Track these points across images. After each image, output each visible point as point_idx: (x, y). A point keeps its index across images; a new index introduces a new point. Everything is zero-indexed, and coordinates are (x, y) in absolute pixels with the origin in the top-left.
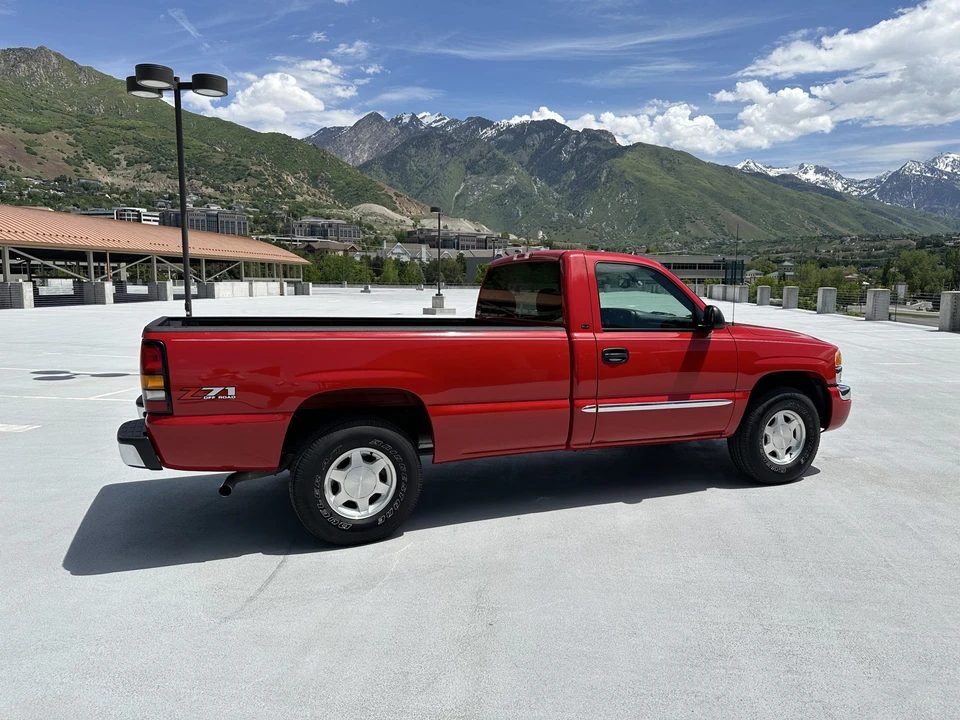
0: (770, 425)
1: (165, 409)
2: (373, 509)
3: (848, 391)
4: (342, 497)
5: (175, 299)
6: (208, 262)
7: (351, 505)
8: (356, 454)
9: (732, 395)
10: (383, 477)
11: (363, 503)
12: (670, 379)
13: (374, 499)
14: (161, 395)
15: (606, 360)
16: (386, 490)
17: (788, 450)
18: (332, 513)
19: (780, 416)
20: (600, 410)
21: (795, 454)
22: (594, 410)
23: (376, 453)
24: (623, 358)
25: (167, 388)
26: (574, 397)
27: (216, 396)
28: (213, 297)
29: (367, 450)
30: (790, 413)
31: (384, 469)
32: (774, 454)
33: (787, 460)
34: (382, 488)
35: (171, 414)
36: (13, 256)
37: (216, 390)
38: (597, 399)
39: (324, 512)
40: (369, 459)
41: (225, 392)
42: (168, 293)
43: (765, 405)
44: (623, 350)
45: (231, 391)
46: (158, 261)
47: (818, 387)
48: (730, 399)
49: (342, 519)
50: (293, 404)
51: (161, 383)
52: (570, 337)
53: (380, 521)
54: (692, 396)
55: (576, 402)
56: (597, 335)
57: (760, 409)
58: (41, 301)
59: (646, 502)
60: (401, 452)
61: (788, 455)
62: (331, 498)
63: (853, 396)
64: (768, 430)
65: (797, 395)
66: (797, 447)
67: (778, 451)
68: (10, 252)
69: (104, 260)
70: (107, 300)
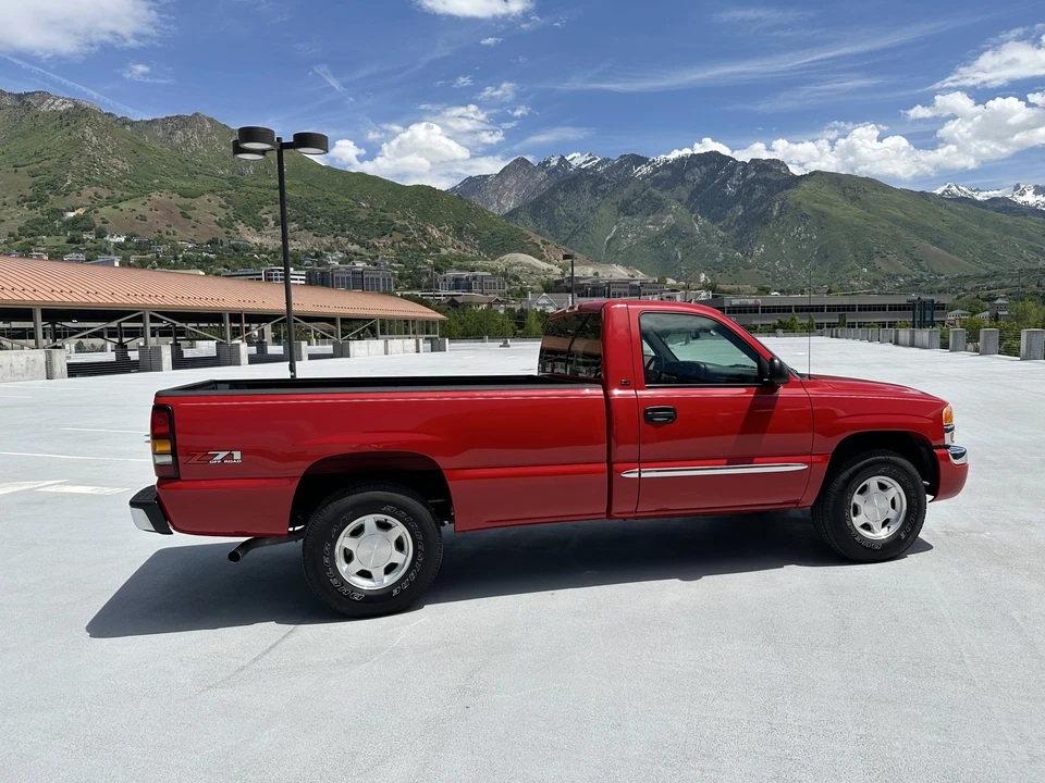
0: (861, 492)
1: (172, 474)
2: (388, 580)
3: (964, 454)
4: (356, 566)
5: (309, 359)
6: (344, 320)
7: (365, 574)
8: (369, 521)
9: (808, 458)
10: (400, 545)
11: (378, 572)
12: (729, 442)
13: (390, 569)
14: (168, 459)
15: (649, 420)
16: (403, 559)
17: (885, 523)
18: (343, 582)
19: (873, 482)
20: (643, 475)
21: (894, 528)
22: (636, 475)
23: (391, 520)
24: (670, 418)
25: (174, 453)
26: (613, 460)
27: (222, 460)
28: (348, 356)
29: (382, 517)
30: (885, 480)
31: (400, 537)
32: (867, 527)
33: (882, 534)
34: (398, 558)
35: (178, 479)
36: (153, 319)
37: (222, 454)
38: (641, 462)
39: (334, 581)
40: (384, 526)
41: (230, 456)
43: (851, 470)
44: (671, 409)
45: (237, 455)
46: (295, 321)
47: (923, 449)
48: (806, 463)
49: (354, 589)
50: (300, 468)
51: (168, 448)
52: (606, 394)
53: (395, 592)
54: (756, 460)
55: (615, 466)
56: (639, 392)
57: (845, 475)
58: (180, 363)
59: (706, 579)
60: (417, 520)
61: (886, 528)
62: (342, 567)
63: (969, 459)
64: (857, 499)
65: (891, 458)
66: (897, 520)
67: (871, 523)
68: (151, 315)
69: (240, 321)
70: (242, 362)
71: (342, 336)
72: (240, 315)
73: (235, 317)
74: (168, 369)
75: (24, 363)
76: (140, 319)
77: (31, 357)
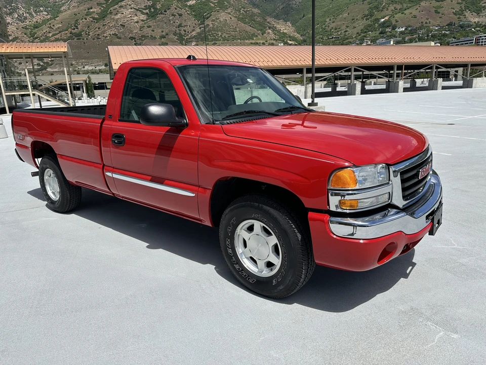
5: (442, 89)
6: (472, 65)
8: (51, 171)
9: (194, 188)
15: (113, 142)
17: (268, 264)
20: (114, 176)
22: (111, 175)
24: (122, 142)
26: (104, 164)
36: (356, 70)
42: (439, 85)
46: (437, 68)
48: (193, 192)
52: (102, 123)
55: (105, 167)
58: (364, 92)
61: (269, 270)
68: (355, 69)
69: (402, 69)
70: (399, 91)
71: (470, 76)
72: (403, 66)
73: (400, 67)
74: (358, 94)
75: (296, 92)
76: (349, 70)
77: (299, 89)
